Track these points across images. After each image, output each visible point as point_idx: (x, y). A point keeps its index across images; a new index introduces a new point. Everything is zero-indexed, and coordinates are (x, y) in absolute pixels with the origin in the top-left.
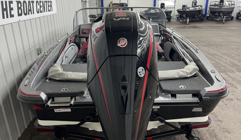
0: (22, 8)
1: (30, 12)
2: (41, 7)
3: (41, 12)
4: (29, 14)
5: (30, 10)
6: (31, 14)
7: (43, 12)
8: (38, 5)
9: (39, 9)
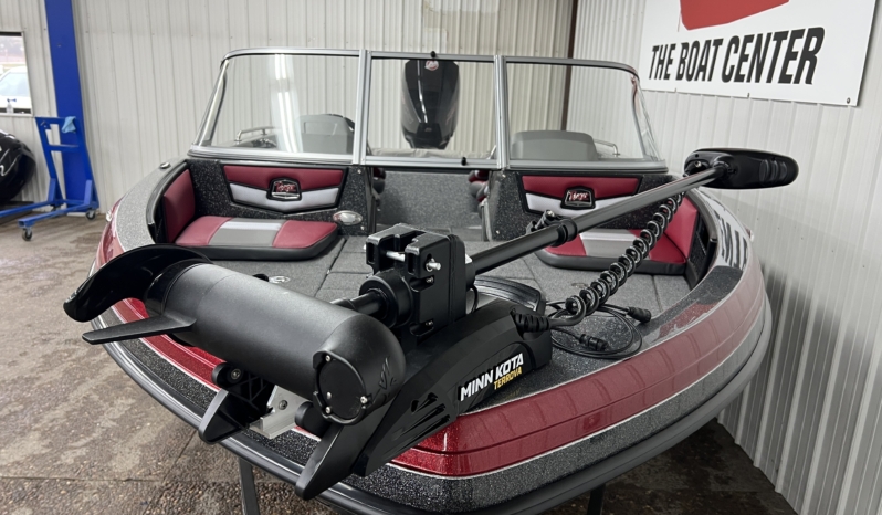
0: (687, 61)
1: (701, 74)
2: (744, 58)
3: (739, 78)
4: (696, 79)
5: (703, 69)
6: (704, 79)
7: (749, 80)
8: (736, 51)
9: (732, 67)
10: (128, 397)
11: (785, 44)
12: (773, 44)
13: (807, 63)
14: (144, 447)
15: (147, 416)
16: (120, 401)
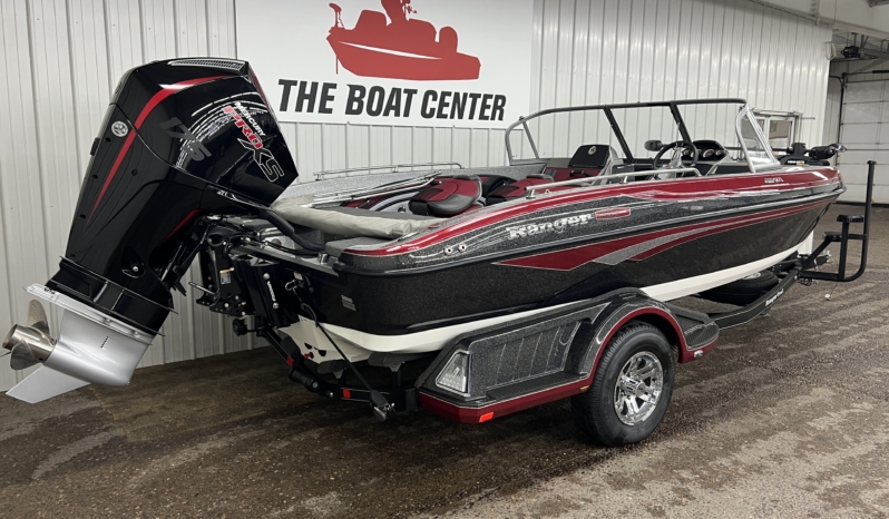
0: (365, 100)
1: (392, 111)
2: (443, 105)
4: (386, 115)
6: (397, 115)
8: (434, 100)
10: (814, 429)
11: (479, 101)
12: (469, 100)
13: (498, 112)
14: (808, 394)
15: (799, 410)
16: (823, 427)
